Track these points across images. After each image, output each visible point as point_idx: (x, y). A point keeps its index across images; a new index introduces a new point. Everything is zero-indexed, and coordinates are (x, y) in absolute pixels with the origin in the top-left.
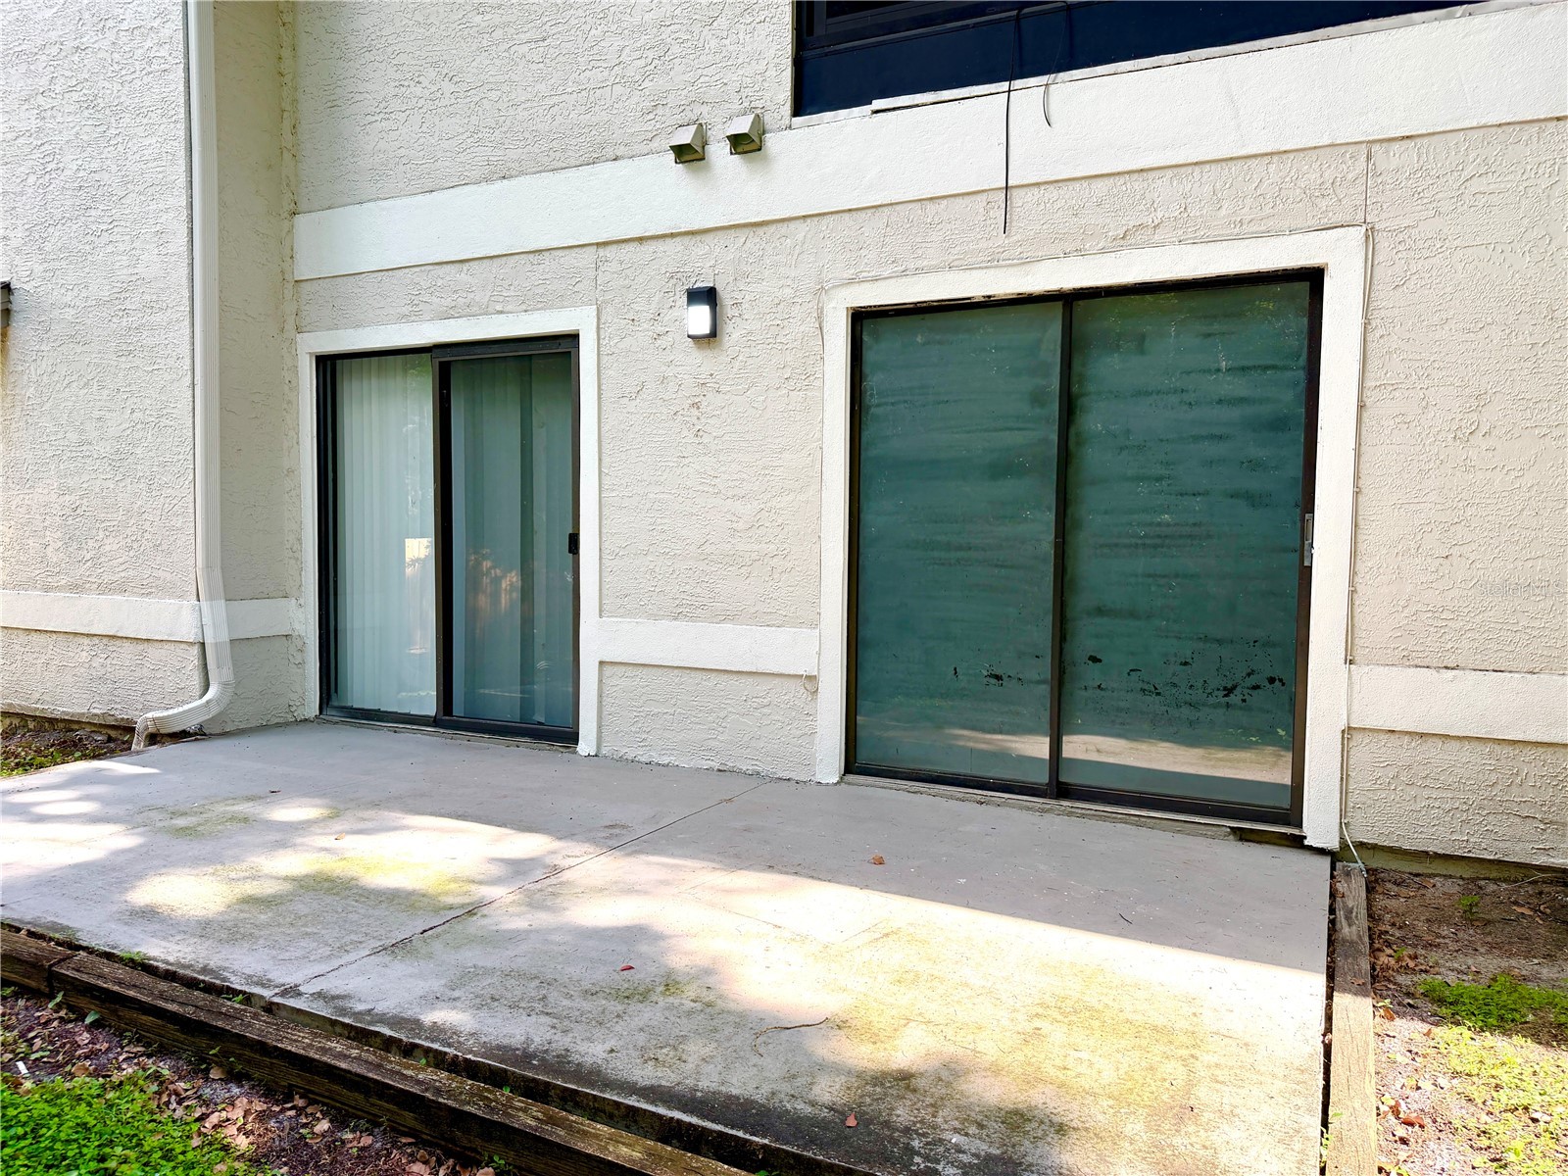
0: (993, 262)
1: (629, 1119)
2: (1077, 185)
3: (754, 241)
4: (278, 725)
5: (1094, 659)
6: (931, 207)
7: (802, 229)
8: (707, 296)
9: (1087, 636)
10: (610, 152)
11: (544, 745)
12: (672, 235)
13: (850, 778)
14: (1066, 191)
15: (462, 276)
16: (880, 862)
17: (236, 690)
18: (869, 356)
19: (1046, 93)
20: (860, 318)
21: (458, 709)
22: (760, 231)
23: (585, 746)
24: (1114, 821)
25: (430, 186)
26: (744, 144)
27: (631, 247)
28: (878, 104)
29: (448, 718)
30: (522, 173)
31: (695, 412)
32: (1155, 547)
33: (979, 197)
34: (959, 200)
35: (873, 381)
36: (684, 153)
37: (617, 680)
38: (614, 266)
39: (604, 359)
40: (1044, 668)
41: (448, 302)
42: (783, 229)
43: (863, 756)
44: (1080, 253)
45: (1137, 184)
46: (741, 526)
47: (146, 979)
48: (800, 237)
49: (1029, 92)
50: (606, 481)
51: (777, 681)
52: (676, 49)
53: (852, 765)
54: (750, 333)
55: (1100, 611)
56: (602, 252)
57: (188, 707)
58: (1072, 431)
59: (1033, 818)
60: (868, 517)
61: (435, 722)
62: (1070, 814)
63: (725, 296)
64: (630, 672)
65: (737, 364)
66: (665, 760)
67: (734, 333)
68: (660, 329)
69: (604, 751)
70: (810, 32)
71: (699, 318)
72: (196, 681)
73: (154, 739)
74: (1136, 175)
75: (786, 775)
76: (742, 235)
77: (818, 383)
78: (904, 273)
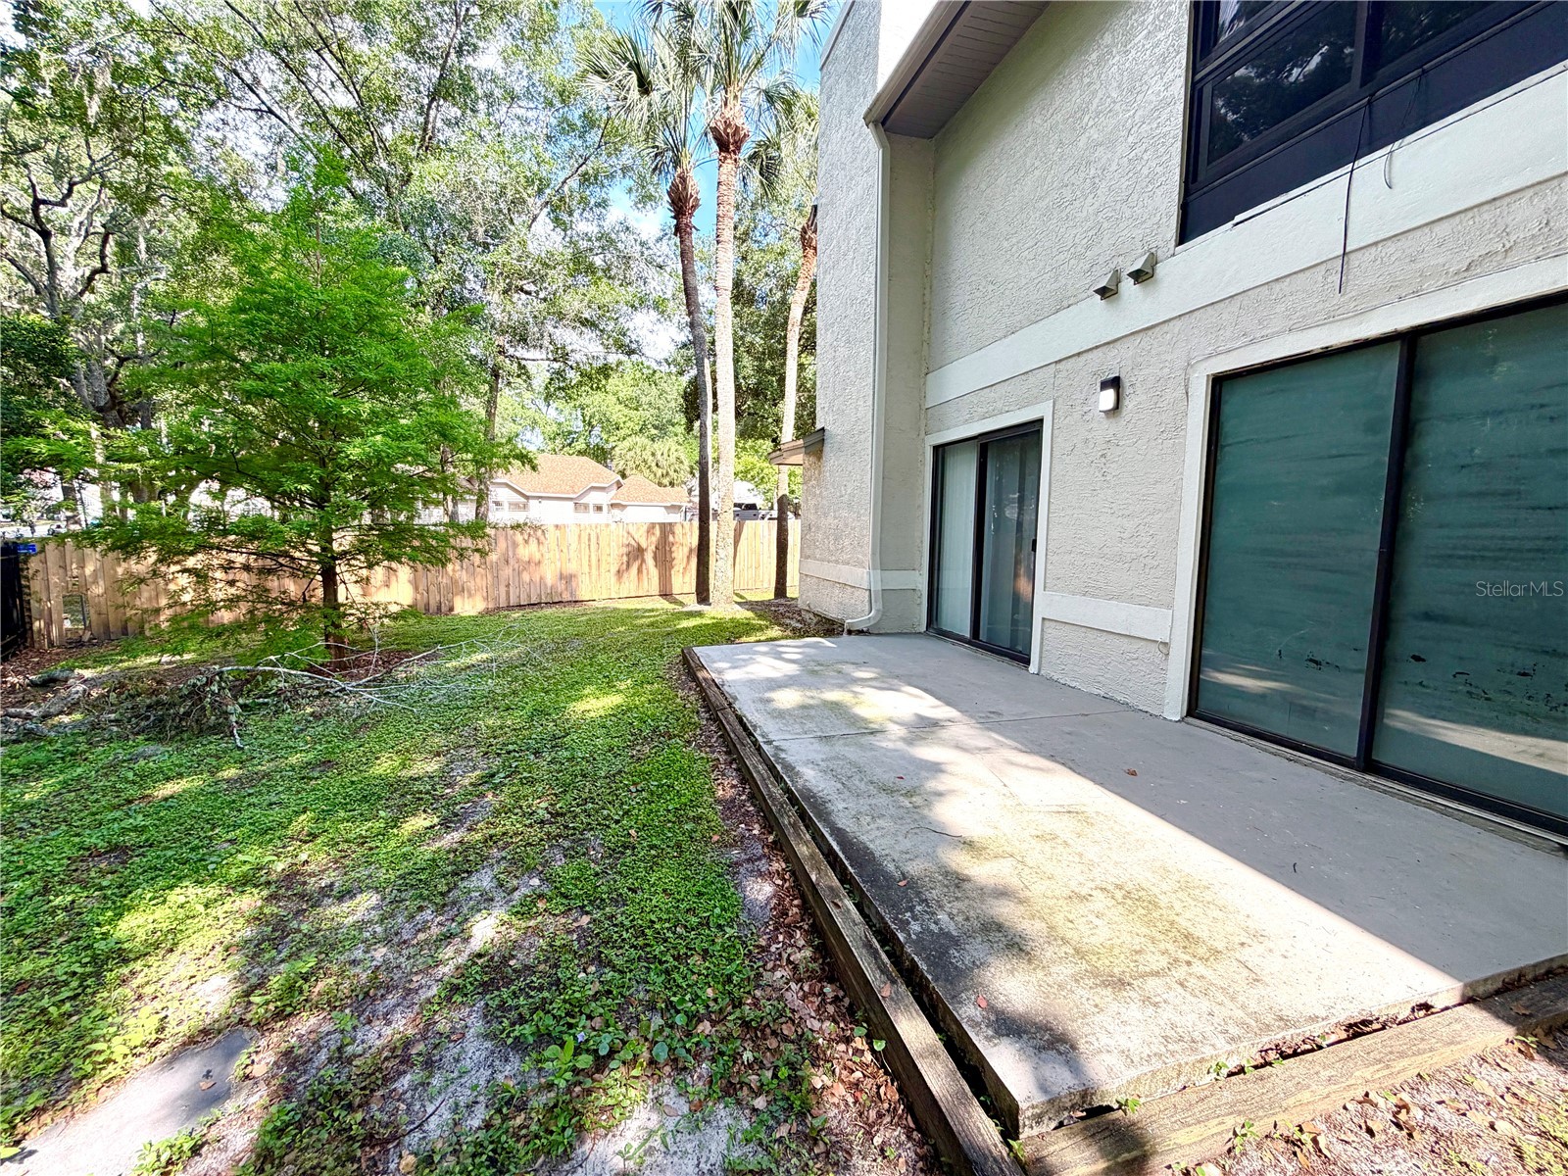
0: (1331, 319)
2: (1418, 233)
3: (1146, 341)
4: (906, 634)
5: (1417, 658)
6: (1277, 287)
7: (1178, 323)
8: (1115, 383)
9: (1409, 637)
10: (1065, 304)
11: (1015, 663)
12: (1097, 347)
13: (1190, 719)
14: (1404, 243)
15: (990, 394)
16: (1134, 774)
17: (884, 613)
18: (1227, 409)
19: (1390, 161)
20: (1220, 384)
21: (983, 636)
22: (1150, 333)
23: (1033, 668)
24: (1418, 804)
25: (980, 345)
26: (1138, 276)
27: (1072, 360)
28: (1238, 218)
29: (975, 640)
30: (1022, 328)
31: (1103, 460)
32: (1496, 559)
33: (1318, 269)
34: (1300, 275)
35: (1229, 426)
36: (1104, 292)
37: (1050, 628)
38: (1064, 374)
39: (1056, 432)
40: (1362, 660)
41: (985, 410)
42: (1165, 328)
43: (1203, 705)
44: (1417, 293)
45: (1487, 215)
46: (1125, 536)
48: (1176, 331)
49: (1371, 167)
50: (1052, 507)
51: (1143, 643)
52: (1105, 225)
53: (1193, 710)
54: (1140, 403)
55: (1428, 616)
56: (1058, 366)
57: (861, 617)
58: (1408, 454)
60: (1220, 530)
61: (969, 642)
62: (1372, 787)
63: (1126, 382)
64: (1062, 626)
65: (1130, 426)
66: (1073, 684)
67: (1128, 404)
68: (1086, 409)
69: (1042, 672)
70: (1195, 180)
71: (1108, 398)
72: (867, 608)
73: (850, 632)
74: (1486, 207)
75: (1145, 709)
76: (1138, 338)
77: (1182, 433)
78: (1252, 342)
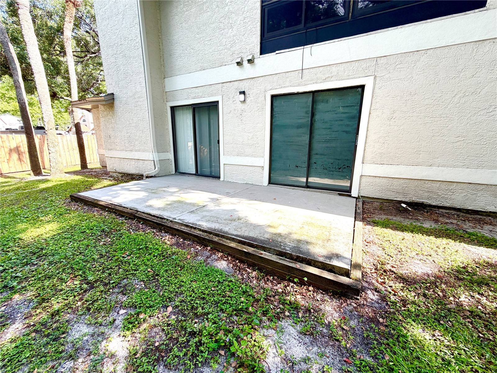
0: (299, 85)
1: (233, 240)
2: (316, 68)
3: (252, 81)
4: (168, 175)
5: (315, 163)
6: (287, 74)
7: (262, 79)
8: (243, 93)
9: (313, 160)
10: (224, 64)
11: (214, 179)
12: (236, 81)
13: (269, 185)
14: (314, 70)
15: (196, 90)
16: (275, 199)
17: (160, 169)
18: (275, 104)
19: (311, 48)
20: (273, 97)
21: (199, 172)
22: (253, 79)
23: (222, 179)
24: (317, 192)
25: (190, 72)
26: (250, 61)
27: (228, 83)
28: (277, 52)
29: (197, 174)
30: (207, 69)
31: (241, 116)
32: (328, 141)
33: (297, 71)
34: (293, 72)
35: (275, 109)
36: (239, 64)
37: (227, 168)
38: (225, 87)
39: (224, 106)
40: (306, 165)
41: (194, 95)
42: (258, 79)
43: (272, 181)
44: (316, 83)
45: (328, 68)
46: (249, 138)
47: (150, 216)
48: (261, 80)
49: (308, 48)
50: (224, 130)
51: (256, 167)
52: (237, 41)
53: (270, 183)
54: (251, 100)
55: (317, 154)
56: (223, 84)
57: (152, 172)
58: (313, 119)
59: (303, 192)
60: (274, 136)
61: (195, 175)
62: (309, 191)
63: (247, 93)
64: (229, 166)
65: (249, 106)
66: (236, 182)
67: (248, 100)
68: (234, 100)
69: (225, 180)
70: (264, 37)
71: (242, 97)
72: (153, 167)
73: (147, 177)
74: (328, 66)
75: (258, 184)
76: (250, 80)
77: (264, 110)
78: (281, 88)
